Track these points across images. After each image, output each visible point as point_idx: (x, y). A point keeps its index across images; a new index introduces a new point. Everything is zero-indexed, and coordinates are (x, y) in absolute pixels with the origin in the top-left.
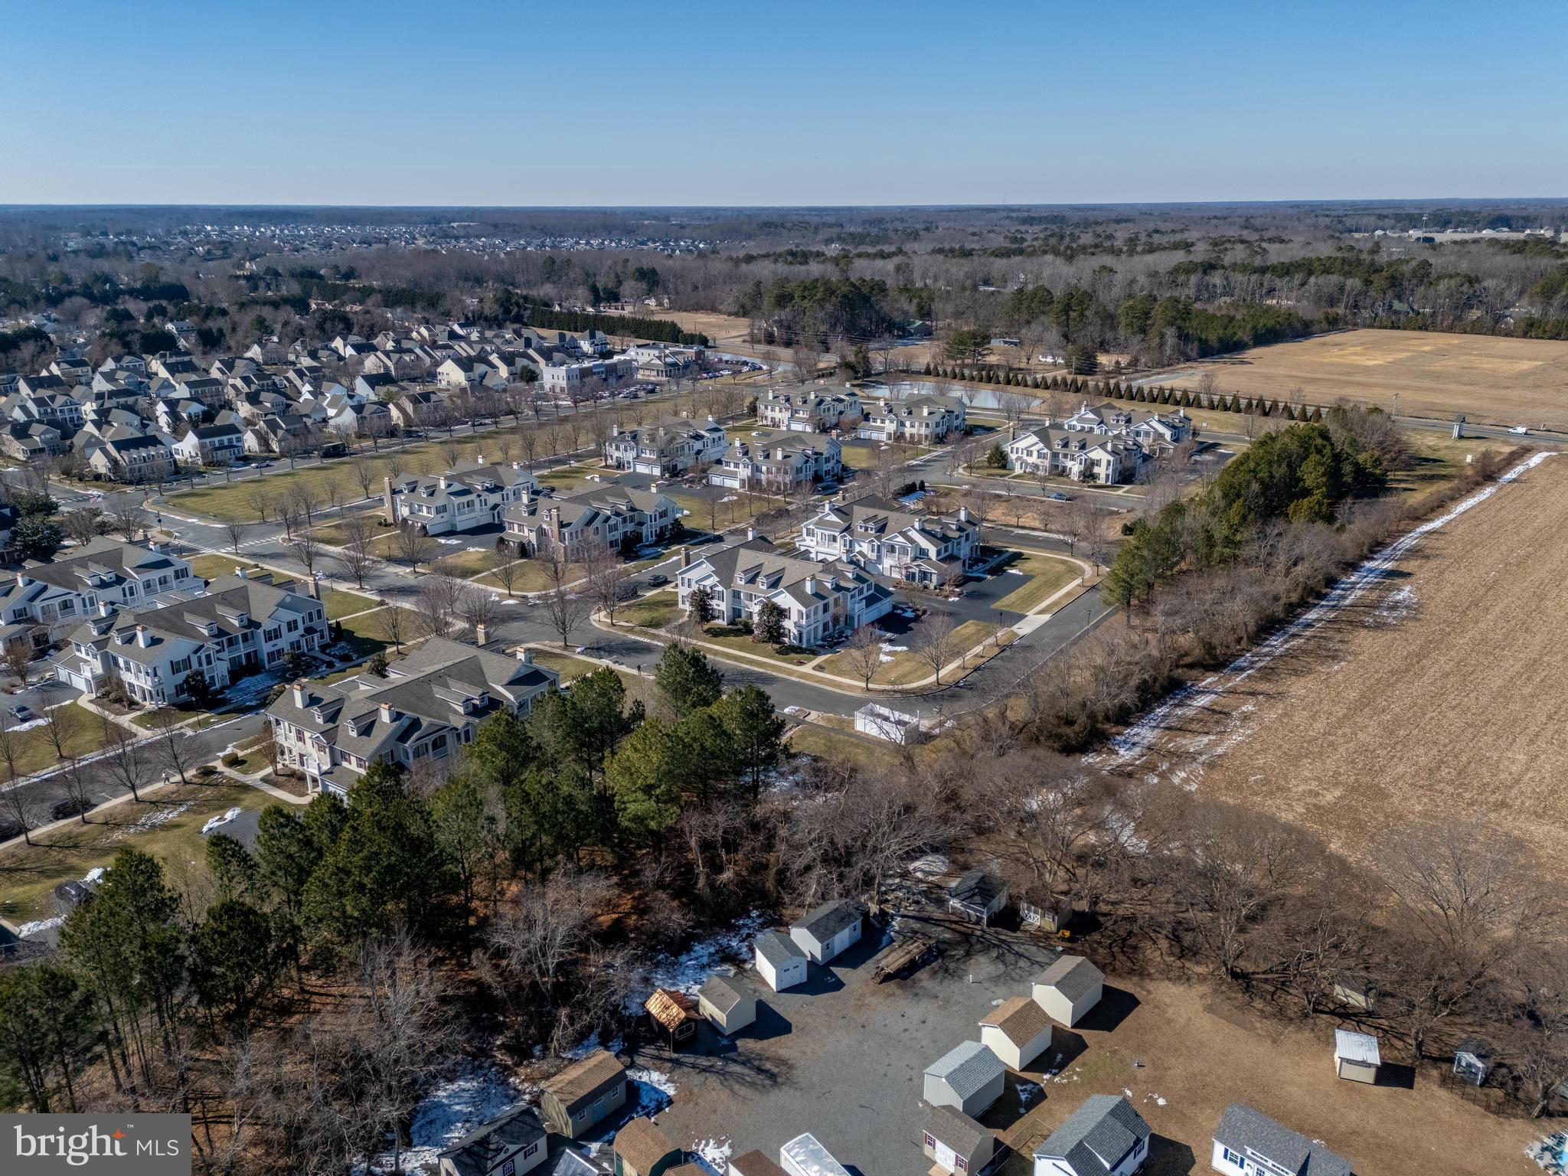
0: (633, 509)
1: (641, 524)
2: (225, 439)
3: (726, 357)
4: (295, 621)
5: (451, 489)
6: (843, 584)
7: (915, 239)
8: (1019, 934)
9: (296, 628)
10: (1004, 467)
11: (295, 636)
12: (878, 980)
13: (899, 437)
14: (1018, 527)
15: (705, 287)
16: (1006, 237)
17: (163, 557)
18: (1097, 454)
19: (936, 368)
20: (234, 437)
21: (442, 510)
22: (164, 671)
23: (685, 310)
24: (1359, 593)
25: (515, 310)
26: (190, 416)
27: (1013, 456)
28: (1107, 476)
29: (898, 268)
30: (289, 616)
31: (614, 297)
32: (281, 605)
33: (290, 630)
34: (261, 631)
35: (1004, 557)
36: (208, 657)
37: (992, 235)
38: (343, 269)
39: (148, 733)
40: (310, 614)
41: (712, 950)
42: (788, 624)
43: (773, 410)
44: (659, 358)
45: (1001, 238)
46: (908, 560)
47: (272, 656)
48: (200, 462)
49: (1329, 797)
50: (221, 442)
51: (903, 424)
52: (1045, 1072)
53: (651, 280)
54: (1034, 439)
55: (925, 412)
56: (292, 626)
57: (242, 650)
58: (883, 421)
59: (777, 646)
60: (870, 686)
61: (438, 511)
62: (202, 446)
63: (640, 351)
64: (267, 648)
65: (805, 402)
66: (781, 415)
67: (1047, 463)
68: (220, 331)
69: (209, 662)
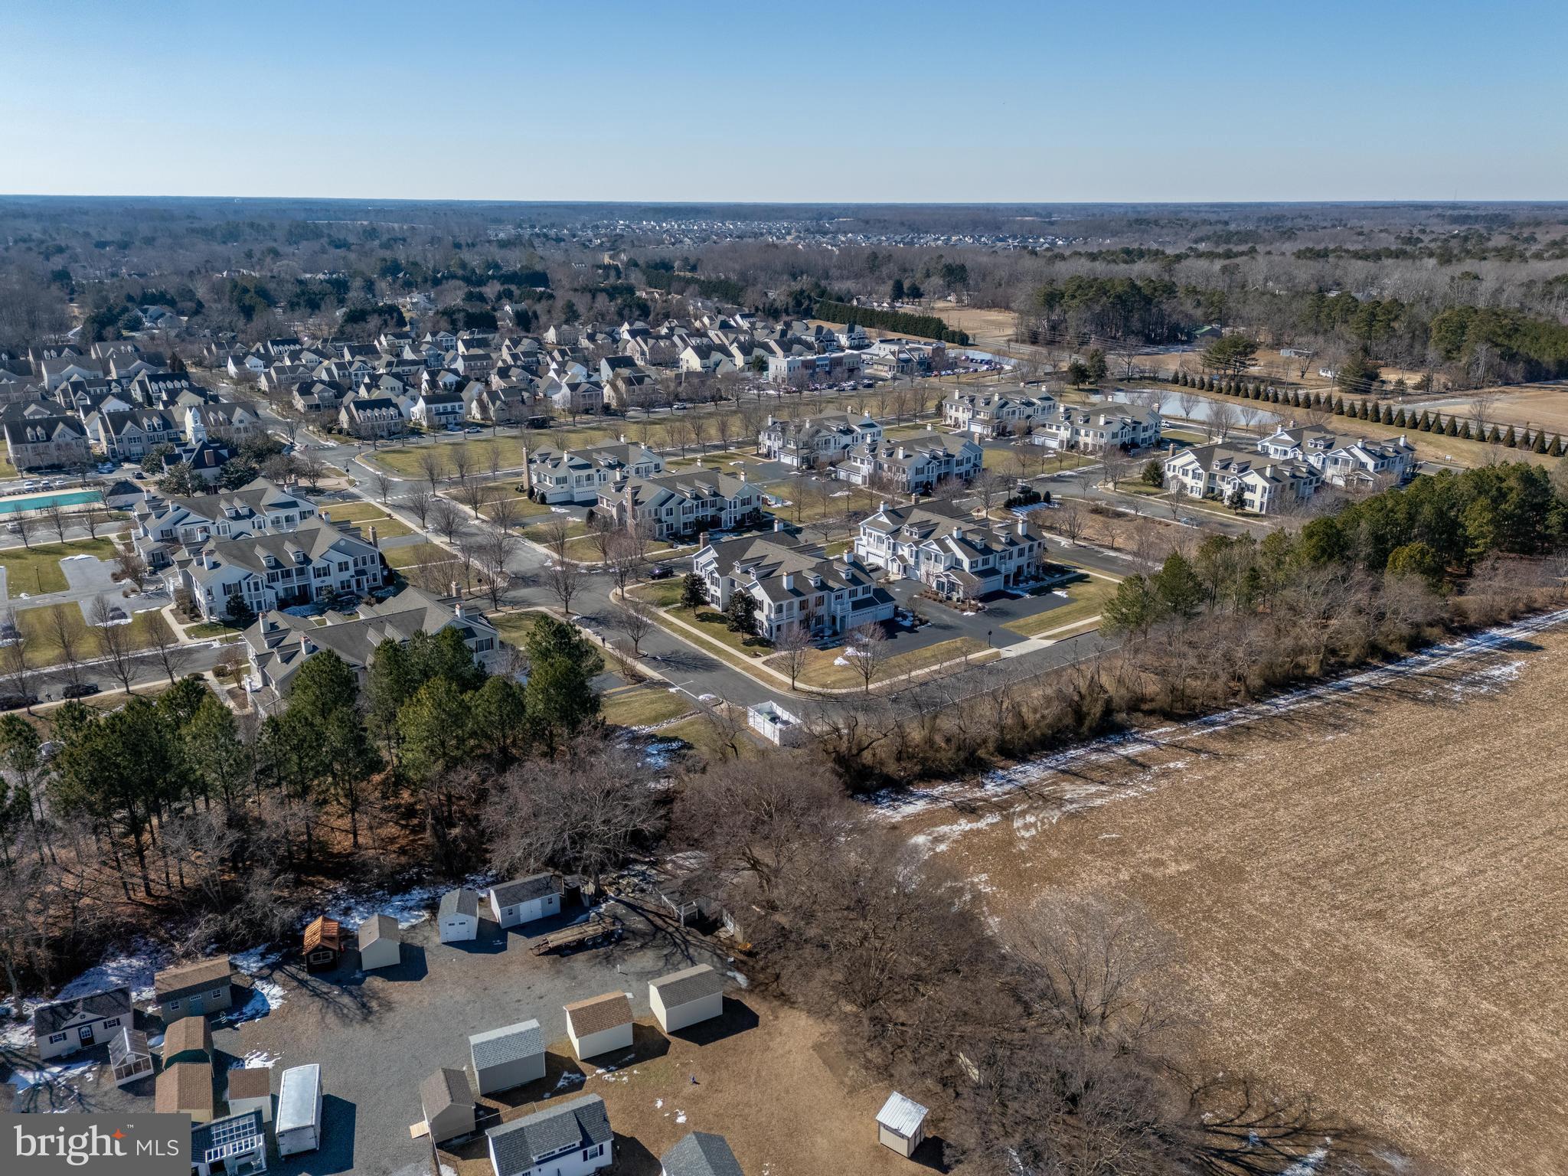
0: (716, 494)
1: (721, 509)
2: (449, 406)
3: (978, 355)
4: (346, 563)
5: (572, 463)
6: (831, 583)
7: (1289, 238)
8: (708, 938)
9: (347, 569)
10: (1160, 486)
11: (345, 576)
12: (536, 951)
13: (1072, 446)
14: (1112, 548)
15: (1008, 284)
16: (1398, 237)
17: (293, 499)
18: (1252, 479)
19: (1185, 377)
20: (457, 404)
21: (561, 481)
22: (218, 591)
23: (980, 308)
24: (1449, 661)
25: (806, 303)
26: (445, 385)
27: (1170, 474)
28: (1262, 504)
29: (1224, 269)
30: (343, 558)
31: (916, 293)
32: (335, 547)
33: (341, 570)
34: (310, 567)
35: (1067, 577)
36: (256, 584)
37: (1383, 235)
38: (692, 261)
39: (189, 641)
40: (364, 559)
41: (425, 896)
42: (759, 615)
43: (957, 410)
44: (893, 353)
45: (1392, 239)
46: (940, 568)
47: (319, 590)
48: (425, 423)
49: (1172, 869)
50: (445, 408)
51: (1077, 433)
52: (601, 1067)
53: (956, 276)
54: (1192, 457)
55: (1102, 421)
56: (343, 567)
57: (295, 582)
58: (1058, 428)
59: (748, 637)
60: (797, 684)
61: (559, 481)
62: (428, 411)
63: (883, 346)
64: (315, 583)
65: (988, 404)
66: (963, 416)
67: (1201, 484)
68: (535, 313)
69: (257, 589)
